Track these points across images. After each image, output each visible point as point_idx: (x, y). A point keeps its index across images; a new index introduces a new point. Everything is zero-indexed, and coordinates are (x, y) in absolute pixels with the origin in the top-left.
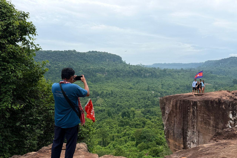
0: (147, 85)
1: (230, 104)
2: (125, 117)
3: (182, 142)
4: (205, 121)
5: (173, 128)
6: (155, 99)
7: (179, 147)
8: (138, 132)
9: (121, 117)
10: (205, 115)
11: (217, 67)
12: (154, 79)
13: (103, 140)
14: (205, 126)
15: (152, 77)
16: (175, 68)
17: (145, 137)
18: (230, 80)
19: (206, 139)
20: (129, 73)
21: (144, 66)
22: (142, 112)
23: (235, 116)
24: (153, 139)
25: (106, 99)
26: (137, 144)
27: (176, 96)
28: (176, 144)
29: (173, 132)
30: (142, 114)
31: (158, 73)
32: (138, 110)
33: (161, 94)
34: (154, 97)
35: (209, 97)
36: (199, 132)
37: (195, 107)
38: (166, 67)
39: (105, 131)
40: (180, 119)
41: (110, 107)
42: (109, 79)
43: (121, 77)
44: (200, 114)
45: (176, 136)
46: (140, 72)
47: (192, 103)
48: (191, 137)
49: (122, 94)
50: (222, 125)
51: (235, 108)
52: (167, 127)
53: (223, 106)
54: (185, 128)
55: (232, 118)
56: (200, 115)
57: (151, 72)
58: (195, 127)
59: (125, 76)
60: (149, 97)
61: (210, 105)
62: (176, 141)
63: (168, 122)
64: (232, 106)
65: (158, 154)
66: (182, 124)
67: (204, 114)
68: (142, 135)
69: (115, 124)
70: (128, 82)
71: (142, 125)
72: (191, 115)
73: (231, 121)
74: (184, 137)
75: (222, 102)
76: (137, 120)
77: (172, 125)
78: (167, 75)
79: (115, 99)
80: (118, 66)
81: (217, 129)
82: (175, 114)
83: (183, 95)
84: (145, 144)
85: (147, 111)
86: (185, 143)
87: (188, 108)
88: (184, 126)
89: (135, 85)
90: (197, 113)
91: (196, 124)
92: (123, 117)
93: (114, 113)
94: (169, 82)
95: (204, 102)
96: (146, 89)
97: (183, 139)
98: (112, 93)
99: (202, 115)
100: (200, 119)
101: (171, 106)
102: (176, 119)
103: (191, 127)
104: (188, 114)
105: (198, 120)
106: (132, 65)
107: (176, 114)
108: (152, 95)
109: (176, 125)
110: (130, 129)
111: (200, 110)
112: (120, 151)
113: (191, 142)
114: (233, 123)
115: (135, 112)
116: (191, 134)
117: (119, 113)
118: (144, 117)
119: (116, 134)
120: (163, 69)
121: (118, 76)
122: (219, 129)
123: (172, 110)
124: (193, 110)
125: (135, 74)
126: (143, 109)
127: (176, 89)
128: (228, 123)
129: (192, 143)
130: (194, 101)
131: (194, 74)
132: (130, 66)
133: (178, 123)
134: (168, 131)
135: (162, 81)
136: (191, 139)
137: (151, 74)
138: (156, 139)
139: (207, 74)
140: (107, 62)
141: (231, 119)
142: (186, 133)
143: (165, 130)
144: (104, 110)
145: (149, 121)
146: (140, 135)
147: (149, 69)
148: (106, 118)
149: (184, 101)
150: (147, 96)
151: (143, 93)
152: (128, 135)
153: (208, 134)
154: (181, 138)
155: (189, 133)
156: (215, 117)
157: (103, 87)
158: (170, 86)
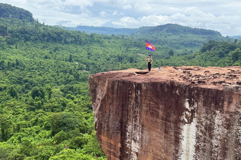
0: (69, 54)
1: (186, 88)
2: (36, 98)
3: (120, 140)
4: (151, 111)
5: (107, 120)
6: (79, 72)
7: (115, 146)
8: (55, 117)
9: (31, 98)
10: (152, 103)
11: (152, 35)
12: (78, 46)
13: (3, 131)
14: (152, 118)
15: (76, 44)
16: (104, 33)
17: (65, 124)
18: (166, 50)
19: (152, 136)
20: (44, 36)
21: (64, 27)
22: (62, 90)
23: (193, 106)
24: (75, 126)
25: (8, 72)
26: (53, 134)
27: (112, 74)
28: (111, 143)
29: (108, 126)
30: (62, 93)
31: (83, 39)
32: (56, 88)
33: (87, 66)
34: (79, 69)
35: (157, 77)
36: (143, 126)
37: (139, 92)
38: (93, 32)
39: (5, 119)
40: (117, 108)
41: (14, 83)
42: (12, 44)
43: (32, 40)
44: (146, 102)
45: (111, 131)
46: (59, 36)
47: (134, 86)
48: (132, 133)
49: (33, 65)
50: (175, 117)
51: (194, 94)
52: (98, 119)
53: (177, 92)
54: (125, 120)
55: (188, 108)
56: (144, 103)
57: (75, 37)
58: (138, 118)
59: (37, 39)
60: (71, 70)
61: (159, 89)
62: (111, 139)
63: (100, 112)
64: (189, 92)
65: (82, 146)
66: (120, 115)
67: (150, 101)
68: (60, 121)
69: (21, 107)
70: (42, 49)
71: (61, 107)
72: (133, 102)
73: (187, 112)
74: (122, 132)
75: (176, 85)
76: (54, 101)
77: (106, 116)
78: (95, 42)
79: (21, 72)
80: (27, 25)
81: (168, 122)
82: (110, 101)
83: (122, 73)
84: (65, 133)
85: (69, 89)
86: (123, 141)
87: (129, 92)
88: (122, 117)
89: (51, 53)
90: (141, 100)
91: (139, 115)
92: (34, 98)
93: (20, 93)
94: (97, 51)
95: (151, 85)
96: (68, 59)
97: (121, 136)
98: (18, 64)
99: (148, 102)
100: (144, 108)
101: (105, 89)
102: (113, 108)
103: (133, 119)
104: (129, 100)
105: (141, 109)
106: (47, 26)
107: (113, 100)
108: (75, 67)
109: (111, 116)
110: (44, 114)
111: (145, 96)
112: (27, 146)
113: (131, 140)
114: (190, 115)
115: (52, 90)
116: (132, 129)
117: (27, 92)
118: (64, 96)
119: (24, 122)
120: (89, 34)
121: (27, 39)
122: (170, 123)
123: (107, 95)
124: (136, 95)
125: (53, 37)
126: (63, 86)
127: (105, 60)
128: (183, 115)
129: (133, 141)
130: (138, 84)
131: (126, 42)
132: (46, 28)
133: (114, 113)
134: (101, 125)
135: (88, 49)
136: (132, 136)
137: (74, 39)
138: (80, 126)
139: (141, 43)
140: (9, 19)
141: (187, 110)
142: (126, 127)
143: (96, 123)
144: (5, 88)
145: (71, 102)
146: (59, 122)
147: (71, 33)
148: (7, 100)
149: (124, 82)
150: (69, 68)
151: (63, 65)
152: (42, 122)
153: (156, 129)
154: (118, 133)
155: (130, 128)
156: (165, 106)
157: (4, 54)
158: (99, 56)
